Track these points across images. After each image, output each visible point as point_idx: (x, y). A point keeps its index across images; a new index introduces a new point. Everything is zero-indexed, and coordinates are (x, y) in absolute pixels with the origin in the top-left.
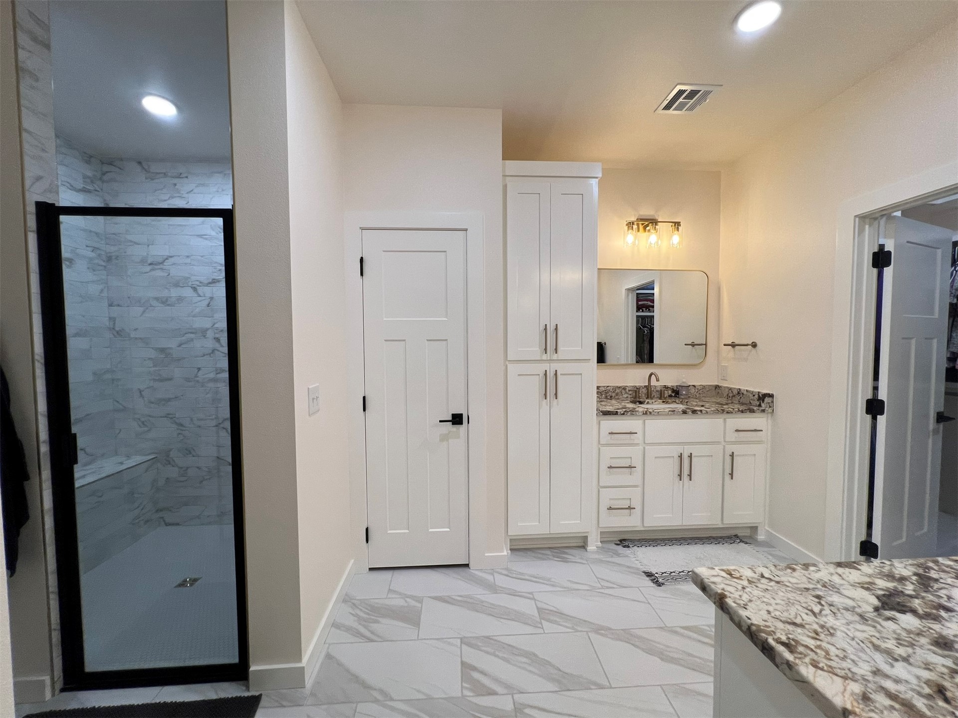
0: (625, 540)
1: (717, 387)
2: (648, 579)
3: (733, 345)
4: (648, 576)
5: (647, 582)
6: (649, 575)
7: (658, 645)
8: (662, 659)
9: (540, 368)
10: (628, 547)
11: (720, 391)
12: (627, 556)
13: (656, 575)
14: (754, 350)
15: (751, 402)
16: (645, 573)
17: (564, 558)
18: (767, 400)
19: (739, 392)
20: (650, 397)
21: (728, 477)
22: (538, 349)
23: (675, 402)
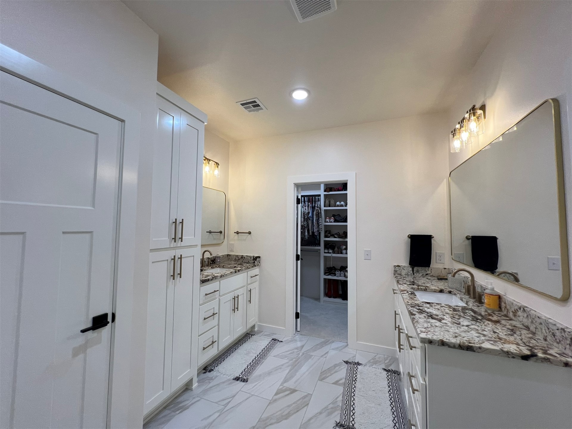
0: (206, 367)
1: (228, 255)
2: (238, 382)
3: (238, 233)
4: (237, 380)
5: (240, 384)
6: (237, 379)
7: (278, 414)
8: (286, 419)
9: (170, 254)
10: (212, 370)
11: (230, 258)
12: (217, 376)
13: (240, 376)
14: (249, 235)
15: (250, 261)
16: (233, 379)
17: (183, 406)
18: (258, 259)
19: (242, 257)
20: (203, 266)
21: (248, 302)
22: (167, 239)
23: (216, 267)
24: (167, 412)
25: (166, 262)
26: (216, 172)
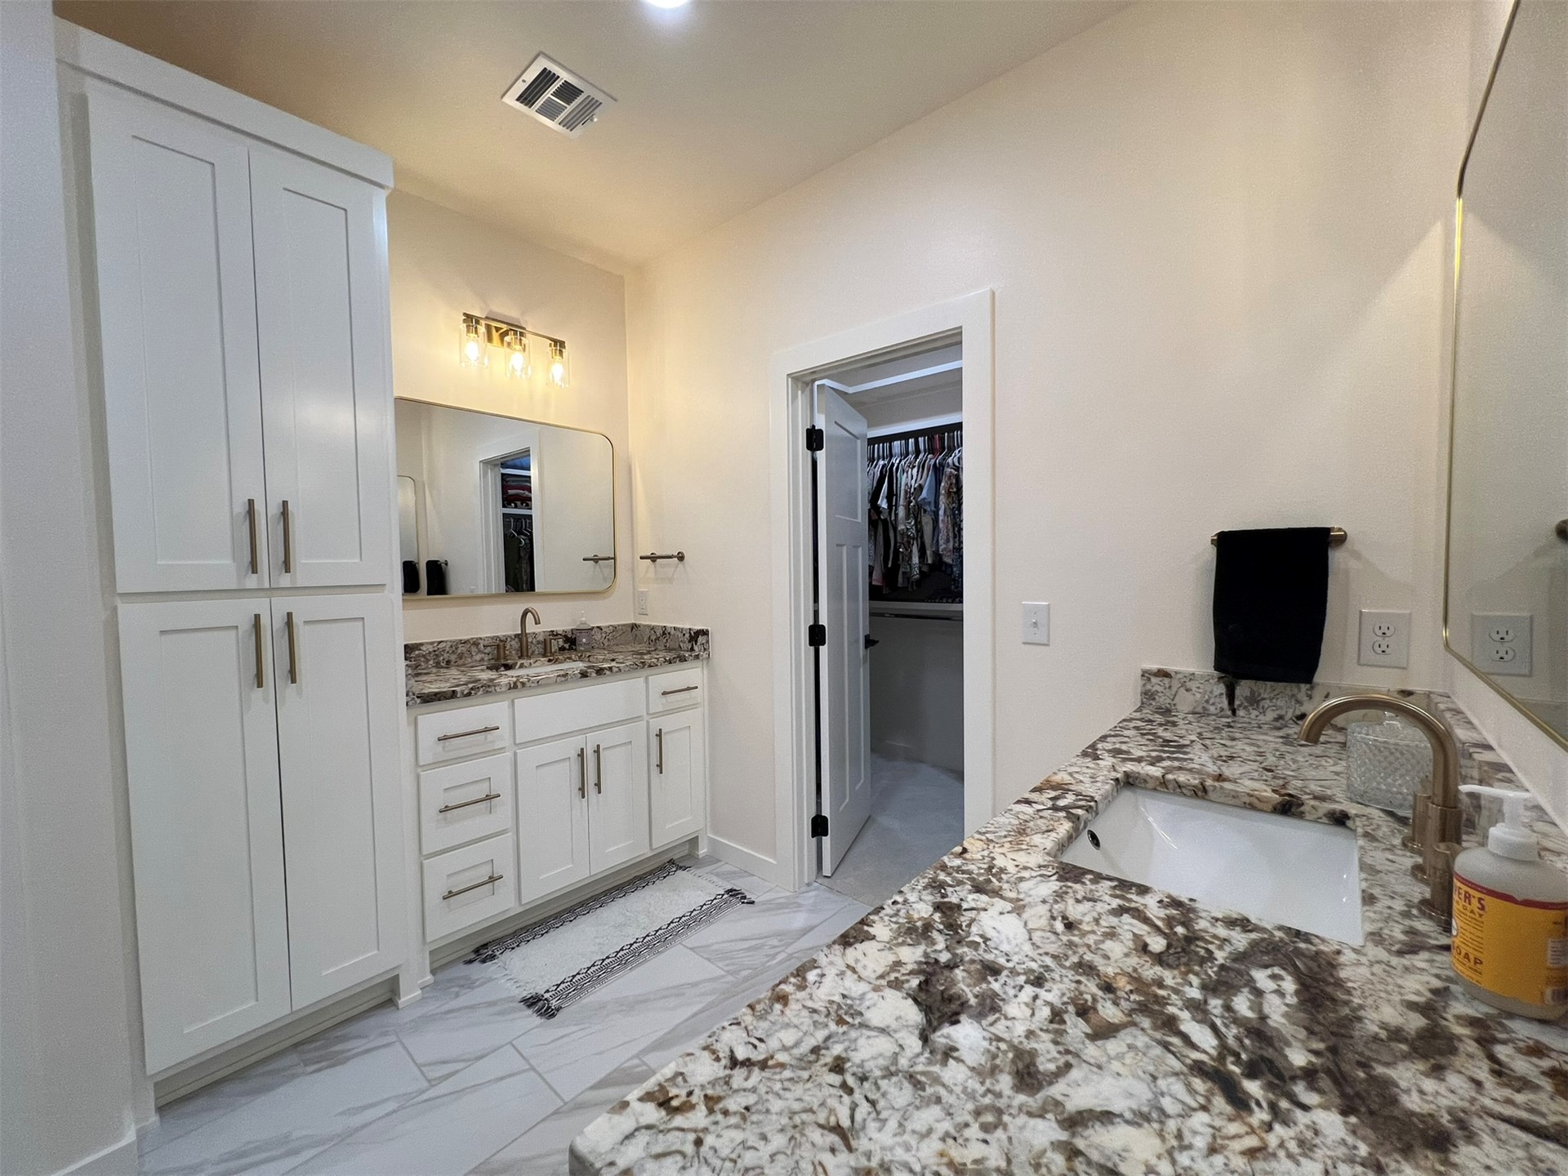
0: (486, 944)
1: (634, 627)
2: (530, 1011)
3: (653, 558)
4: (529, 1006)
5: (531, 1019)
6: (532, 1002)
9: (240, 612)
10: (493, 957)
11: (638, 633)
12: (490, 980)
13: (547, 996)
14: (681, 565)
15: (681, 644)
16: (524, 1000)
18: (701, 639)
19: (665, 632)
20: (525, 654)
21: (655, 770)
22: (227, 562)
23: (570, 658)
24: (292, 1058)
25: (233, 632)
26: (558, 369)
